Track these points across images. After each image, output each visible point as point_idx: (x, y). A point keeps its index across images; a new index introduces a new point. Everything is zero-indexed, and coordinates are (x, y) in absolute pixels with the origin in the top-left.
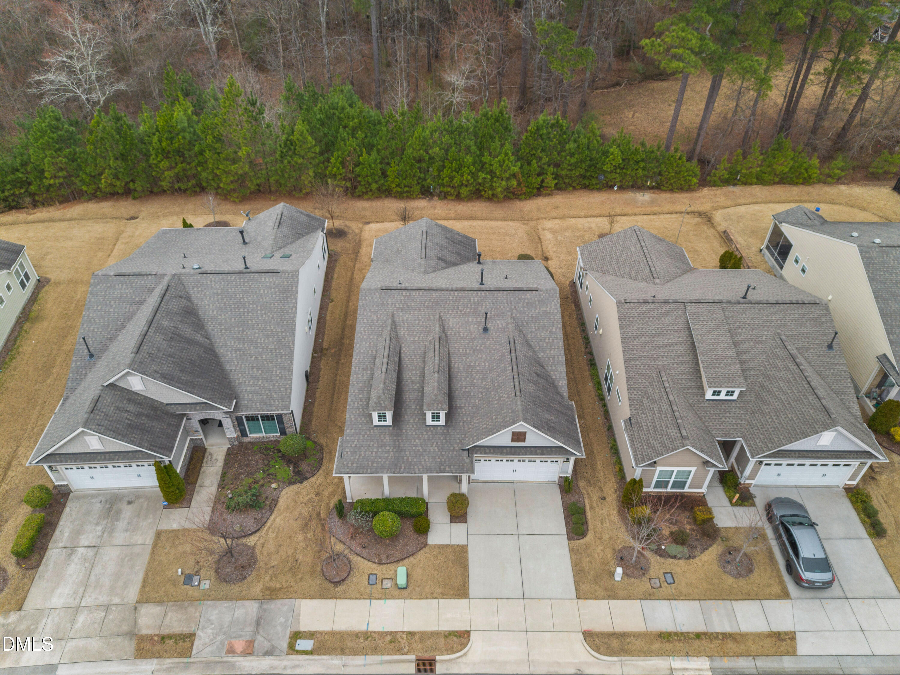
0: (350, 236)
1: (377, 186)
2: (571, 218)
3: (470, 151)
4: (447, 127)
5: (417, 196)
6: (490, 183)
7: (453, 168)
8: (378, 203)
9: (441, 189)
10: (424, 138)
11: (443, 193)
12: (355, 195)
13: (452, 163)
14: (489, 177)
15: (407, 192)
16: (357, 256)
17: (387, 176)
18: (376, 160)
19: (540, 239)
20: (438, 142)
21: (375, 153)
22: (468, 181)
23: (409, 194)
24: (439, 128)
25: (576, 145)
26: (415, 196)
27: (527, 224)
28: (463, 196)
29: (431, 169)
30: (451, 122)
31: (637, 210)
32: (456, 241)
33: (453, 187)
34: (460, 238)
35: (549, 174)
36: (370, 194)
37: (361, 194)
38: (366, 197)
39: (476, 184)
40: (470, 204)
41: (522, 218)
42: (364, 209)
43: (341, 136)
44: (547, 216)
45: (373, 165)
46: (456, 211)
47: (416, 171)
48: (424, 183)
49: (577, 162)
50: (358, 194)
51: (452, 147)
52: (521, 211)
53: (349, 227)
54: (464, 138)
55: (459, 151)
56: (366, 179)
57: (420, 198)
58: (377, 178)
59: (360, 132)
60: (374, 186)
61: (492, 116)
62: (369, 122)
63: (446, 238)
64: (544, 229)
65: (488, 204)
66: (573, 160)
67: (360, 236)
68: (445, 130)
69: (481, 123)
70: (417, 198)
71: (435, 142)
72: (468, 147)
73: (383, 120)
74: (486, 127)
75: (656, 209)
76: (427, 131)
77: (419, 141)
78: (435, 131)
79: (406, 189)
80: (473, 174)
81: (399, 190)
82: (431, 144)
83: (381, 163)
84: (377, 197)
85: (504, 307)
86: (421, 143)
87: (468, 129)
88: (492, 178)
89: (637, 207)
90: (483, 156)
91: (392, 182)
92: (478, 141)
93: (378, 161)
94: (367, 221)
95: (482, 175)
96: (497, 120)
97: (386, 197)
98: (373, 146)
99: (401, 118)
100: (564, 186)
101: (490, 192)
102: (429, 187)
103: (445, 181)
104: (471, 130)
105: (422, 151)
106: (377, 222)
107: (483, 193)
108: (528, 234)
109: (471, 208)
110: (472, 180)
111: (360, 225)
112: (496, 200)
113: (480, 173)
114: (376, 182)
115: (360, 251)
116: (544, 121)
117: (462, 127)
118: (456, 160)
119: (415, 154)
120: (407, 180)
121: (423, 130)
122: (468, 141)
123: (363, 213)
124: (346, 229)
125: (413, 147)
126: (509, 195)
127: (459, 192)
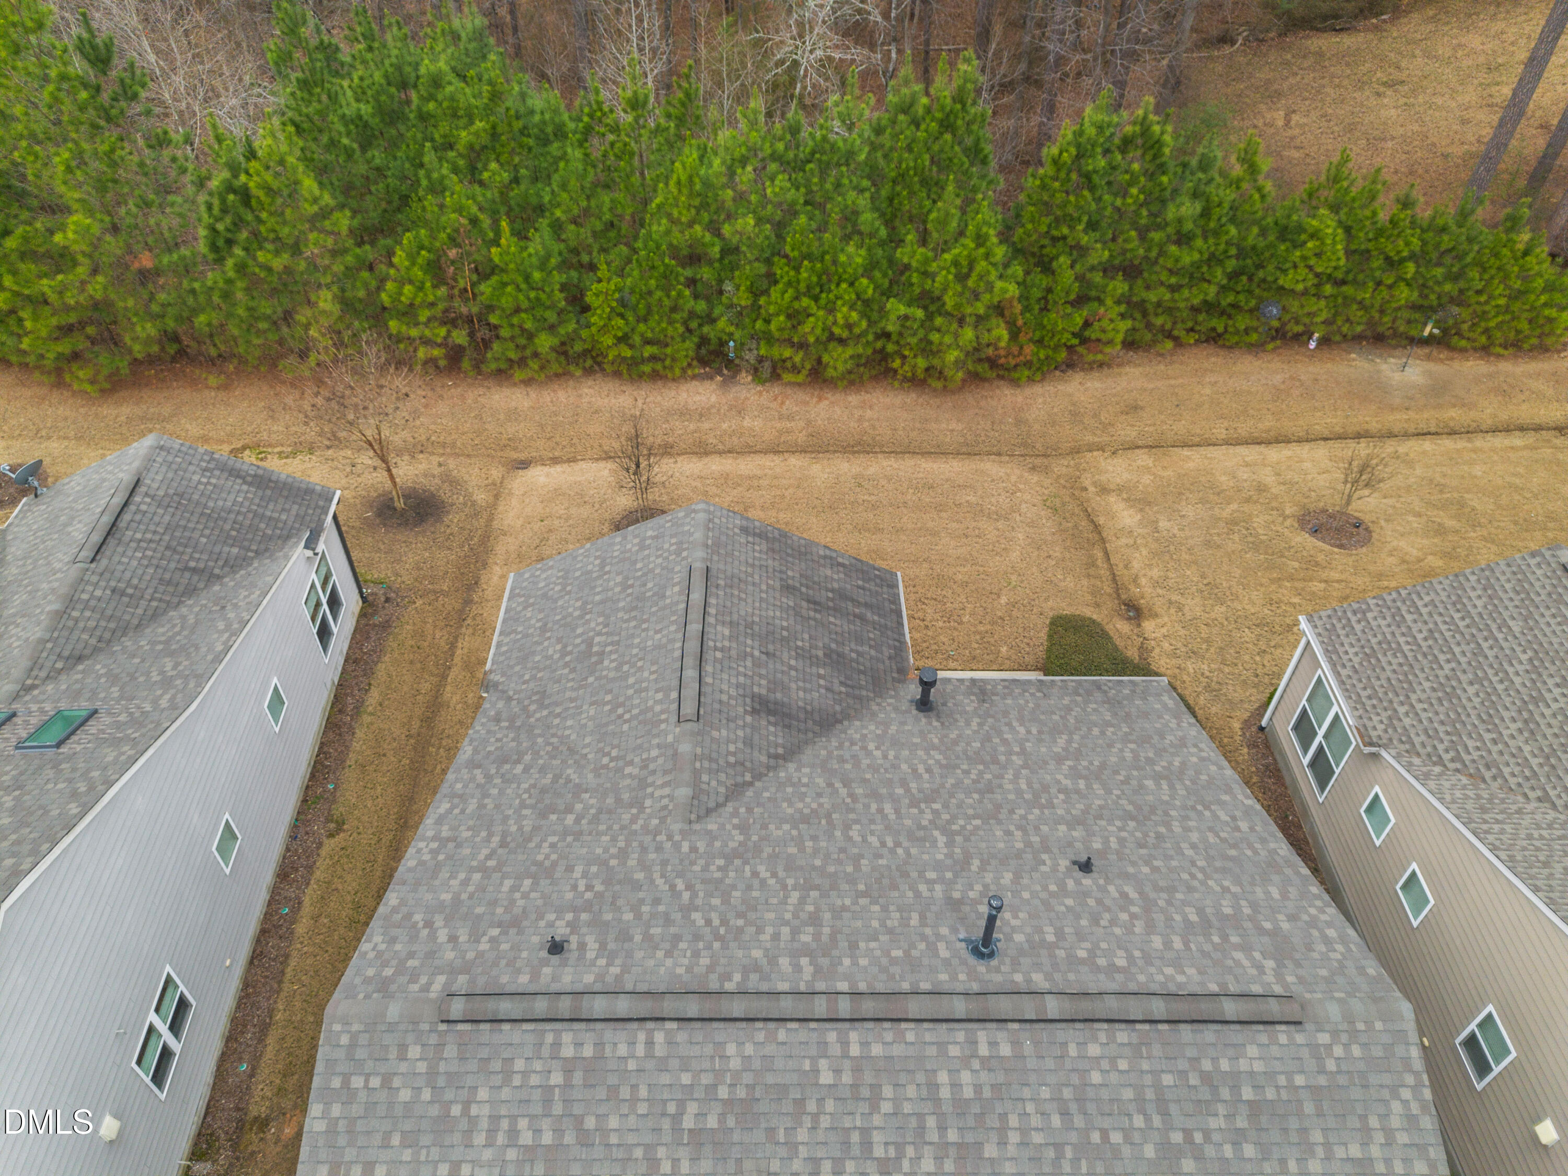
0: (453, 519)
1: (555, 341)
2: (1185, 445)
3: (855, 225)
4: (780, 146)
5: (684, 370)
6: (921, 334)
7: (802, 287)
8: (562, 395)
9: (763, 352)
10: (707, 184)
11: (767, 364)
12: (483, 367)
13: (797, 269)
14: (920, 313)
15: (653, 358)
16: (468, 602)
17: (586, 309)
18: (548, 256)
19: (1097, 528)
20: (753, 198)
21: (547, 232)
22: (849, 326)
23: (659, 366)
24: (754, 150)
25: (1198, 207)
26: (677, 372)
27: (1046, 470)
28: (830, 372)
29: (728, 287)
30: (794, 130)
31: (1396, 420)
32: (822, 596)
33: (802, 346)
34: (837, 578)
35: (1109, 302)
36: (534, 365)
37: (503, 366)
38: (519, 375)
39: (878, 337)
40: (854, 399)
41: (1024, 445)
42: (513, 415)
43: (429, 177)
44: (1106, 439)
45: (537, 275)
46: (809, 423)
47: (680, 295)
48: (706, 329)
49: (1197, 265)
50: (493, 366)
51: (795, 214)
52: (1019, 422)
53: (454, 482)
54: (838, 185)
55: (822, 229)
56: (515, 320)
57: (694, 377)
58: (551, 317)
59: (493, 165)
60: (545, 342)
61: (928, 110)
62: (524, 132)
63: (788, 589)
64: (1104, 490)
65: (911, 398)
66: (1188, 258)
67: (491, 519)
68: (774, 157)
69: (895, 136)
70: (684, 376)
71: (740, 197)
72: (850, 217)
73: (571, 125)
74: (909, 149)
75: (1454, 415)
76: (717, 162)
77: (691, 195)
78: (744, 161)
79: (649, 351)
80: (867, 303)
81: (628, 353)
82: (729, 204)
83: (565, 265)
84: (557, 376)
85: (1127, 1133)
86: (697, 202)
87: (850, 154)
88: (930, 317)
89: (1393, 409)
90: (901, 242)
91: (604, 329)
92: (884, 193)
93: (553, 261)
94: (522, 456)
95: (896, 308)
96: (947, 125)
97: (588, 372)
98: (540, 209)
99: (630, 118)
100: (1148, 336)
101: (921, 363)
102: (722, 344)
103: (773, 327)
104: (863, 157)
105: (698, 228)
106: (555, 461)
107: (897, 363)
108: (1055, 510)
109: (857, 413)
110: (864, 324)
111: (496, 473)
112: (939, 385)
113: (891, 304)
114: (552, 328)
115: (483, 579)
116: (1100, 128)
117: (833, 146)
118: (808, 256)
119: (677, 238)
120: (652, 323)
121: (701, 158)
122: (852, 195)
123: (511, 429)
124: (445, 494)
125: (669, 216)
126: (980, 369)
127: (819, 361)
